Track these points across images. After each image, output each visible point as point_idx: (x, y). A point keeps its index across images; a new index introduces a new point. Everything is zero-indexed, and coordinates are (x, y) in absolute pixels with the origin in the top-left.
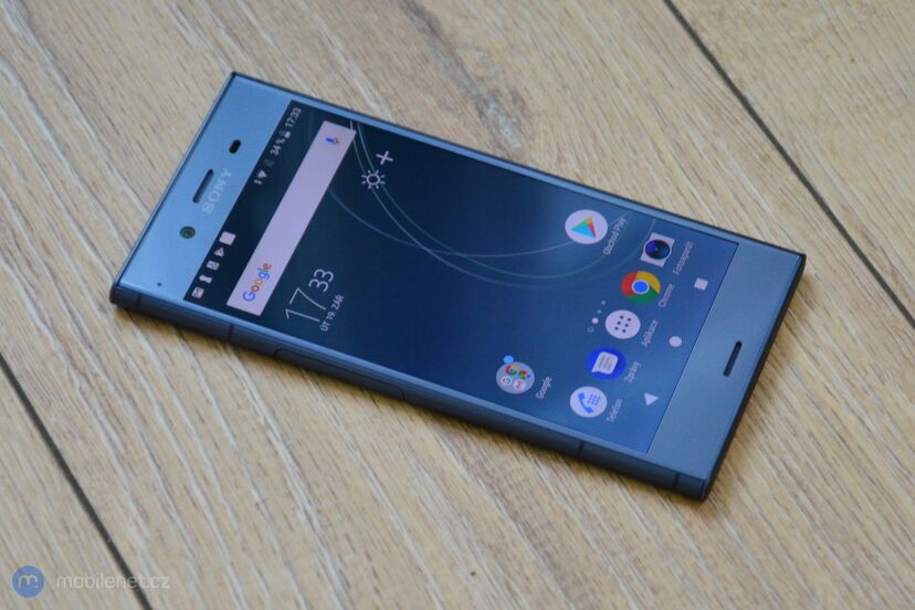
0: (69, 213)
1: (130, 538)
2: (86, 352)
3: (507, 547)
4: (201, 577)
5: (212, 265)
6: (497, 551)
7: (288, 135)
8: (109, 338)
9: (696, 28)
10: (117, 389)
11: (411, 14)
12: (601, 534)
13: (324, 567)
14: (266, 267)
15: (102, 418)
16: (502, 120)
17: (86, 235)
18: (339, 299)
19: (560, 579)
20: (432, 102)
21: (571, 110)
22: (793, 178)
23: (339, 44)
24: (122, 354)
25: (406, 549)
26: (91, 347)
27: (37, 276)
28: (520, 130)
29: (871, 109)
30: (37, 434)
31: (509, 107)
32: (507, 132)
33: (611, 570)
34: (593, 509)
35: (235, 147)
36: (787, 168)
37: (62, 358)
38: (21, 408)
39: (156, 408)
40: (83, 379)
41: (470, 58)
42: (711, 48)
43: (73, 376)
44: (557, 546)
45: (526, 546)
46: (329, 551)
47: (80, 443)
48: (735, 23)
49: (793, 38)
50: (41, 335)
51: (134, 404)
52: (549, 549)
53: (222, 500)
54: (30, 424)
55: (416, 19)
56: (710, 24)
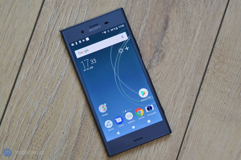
0: (73, 7)
1: (22, 75)
2: (49, 36)
3: (73, 134)
4: (25, 93)
5: (80, 42)
6: (71, 133)
7: (117, 29)
8: (55, 37)
9: (207, 71)
10: (47, 47)
11: (165, 22)
12: (89, 146)
13: (44, 109)
14: (88, 50)
15: (39, 50)
16: (157, 57)
17: (71, 14)
18: (92, 67)
19: (75, 147)
20: (150, 42)
21: (170, 66)
22: (189, 115)
23: (147, 16)
24: (54, 42)
25: (58, 119)
26: (51, 36)
27: (56, 14)
28: (157, 62)
29: (217, 115)
30: (27, 43)
31: (160, 56)
32: (155, 60)
33: (83, 153)
34: (92, 141)
35: (106, 23)
36: (190, 112)
37: (45, 33)
38: (30, 36)
39: (49, 57)
40: (44, 40)
41: (165, 40)
42: (205, 78)
43: (43, 38)
44: (80, 141)
45: (76, 136)
46: (47, 108)
47: (32, 51)
48: (215, 77)
49: (220, 89)
50: (46, 26)
51: (46, 52)
52: (79, 140)
53: (41, 83)
54: (28, 41)
55: (165, 24)
56: (210, 73)
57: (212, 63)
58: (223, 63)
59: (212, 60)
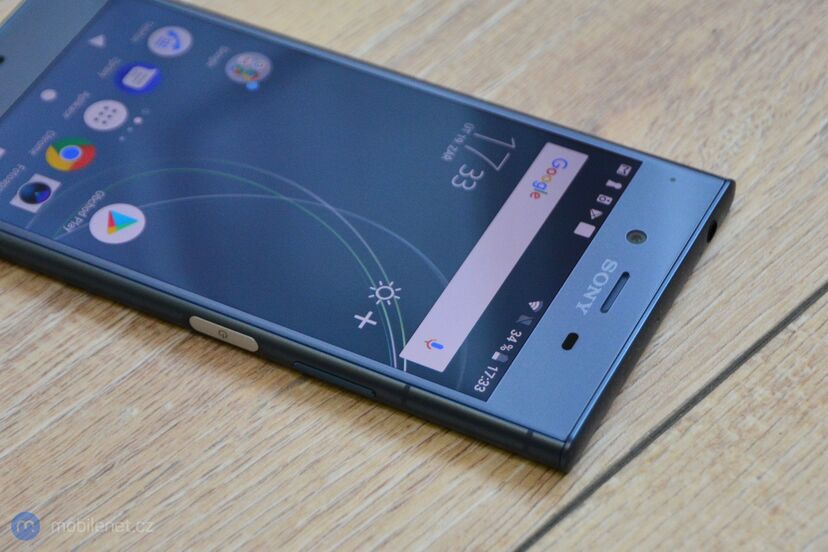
42: (654, 448)
48: (713, 464)
56: (698, 435)
57: (734, 396)
58: (798, 417)
59: (737, 384)
